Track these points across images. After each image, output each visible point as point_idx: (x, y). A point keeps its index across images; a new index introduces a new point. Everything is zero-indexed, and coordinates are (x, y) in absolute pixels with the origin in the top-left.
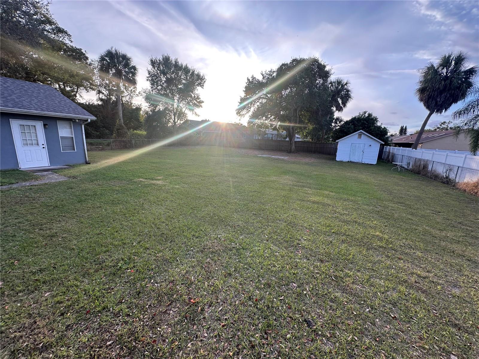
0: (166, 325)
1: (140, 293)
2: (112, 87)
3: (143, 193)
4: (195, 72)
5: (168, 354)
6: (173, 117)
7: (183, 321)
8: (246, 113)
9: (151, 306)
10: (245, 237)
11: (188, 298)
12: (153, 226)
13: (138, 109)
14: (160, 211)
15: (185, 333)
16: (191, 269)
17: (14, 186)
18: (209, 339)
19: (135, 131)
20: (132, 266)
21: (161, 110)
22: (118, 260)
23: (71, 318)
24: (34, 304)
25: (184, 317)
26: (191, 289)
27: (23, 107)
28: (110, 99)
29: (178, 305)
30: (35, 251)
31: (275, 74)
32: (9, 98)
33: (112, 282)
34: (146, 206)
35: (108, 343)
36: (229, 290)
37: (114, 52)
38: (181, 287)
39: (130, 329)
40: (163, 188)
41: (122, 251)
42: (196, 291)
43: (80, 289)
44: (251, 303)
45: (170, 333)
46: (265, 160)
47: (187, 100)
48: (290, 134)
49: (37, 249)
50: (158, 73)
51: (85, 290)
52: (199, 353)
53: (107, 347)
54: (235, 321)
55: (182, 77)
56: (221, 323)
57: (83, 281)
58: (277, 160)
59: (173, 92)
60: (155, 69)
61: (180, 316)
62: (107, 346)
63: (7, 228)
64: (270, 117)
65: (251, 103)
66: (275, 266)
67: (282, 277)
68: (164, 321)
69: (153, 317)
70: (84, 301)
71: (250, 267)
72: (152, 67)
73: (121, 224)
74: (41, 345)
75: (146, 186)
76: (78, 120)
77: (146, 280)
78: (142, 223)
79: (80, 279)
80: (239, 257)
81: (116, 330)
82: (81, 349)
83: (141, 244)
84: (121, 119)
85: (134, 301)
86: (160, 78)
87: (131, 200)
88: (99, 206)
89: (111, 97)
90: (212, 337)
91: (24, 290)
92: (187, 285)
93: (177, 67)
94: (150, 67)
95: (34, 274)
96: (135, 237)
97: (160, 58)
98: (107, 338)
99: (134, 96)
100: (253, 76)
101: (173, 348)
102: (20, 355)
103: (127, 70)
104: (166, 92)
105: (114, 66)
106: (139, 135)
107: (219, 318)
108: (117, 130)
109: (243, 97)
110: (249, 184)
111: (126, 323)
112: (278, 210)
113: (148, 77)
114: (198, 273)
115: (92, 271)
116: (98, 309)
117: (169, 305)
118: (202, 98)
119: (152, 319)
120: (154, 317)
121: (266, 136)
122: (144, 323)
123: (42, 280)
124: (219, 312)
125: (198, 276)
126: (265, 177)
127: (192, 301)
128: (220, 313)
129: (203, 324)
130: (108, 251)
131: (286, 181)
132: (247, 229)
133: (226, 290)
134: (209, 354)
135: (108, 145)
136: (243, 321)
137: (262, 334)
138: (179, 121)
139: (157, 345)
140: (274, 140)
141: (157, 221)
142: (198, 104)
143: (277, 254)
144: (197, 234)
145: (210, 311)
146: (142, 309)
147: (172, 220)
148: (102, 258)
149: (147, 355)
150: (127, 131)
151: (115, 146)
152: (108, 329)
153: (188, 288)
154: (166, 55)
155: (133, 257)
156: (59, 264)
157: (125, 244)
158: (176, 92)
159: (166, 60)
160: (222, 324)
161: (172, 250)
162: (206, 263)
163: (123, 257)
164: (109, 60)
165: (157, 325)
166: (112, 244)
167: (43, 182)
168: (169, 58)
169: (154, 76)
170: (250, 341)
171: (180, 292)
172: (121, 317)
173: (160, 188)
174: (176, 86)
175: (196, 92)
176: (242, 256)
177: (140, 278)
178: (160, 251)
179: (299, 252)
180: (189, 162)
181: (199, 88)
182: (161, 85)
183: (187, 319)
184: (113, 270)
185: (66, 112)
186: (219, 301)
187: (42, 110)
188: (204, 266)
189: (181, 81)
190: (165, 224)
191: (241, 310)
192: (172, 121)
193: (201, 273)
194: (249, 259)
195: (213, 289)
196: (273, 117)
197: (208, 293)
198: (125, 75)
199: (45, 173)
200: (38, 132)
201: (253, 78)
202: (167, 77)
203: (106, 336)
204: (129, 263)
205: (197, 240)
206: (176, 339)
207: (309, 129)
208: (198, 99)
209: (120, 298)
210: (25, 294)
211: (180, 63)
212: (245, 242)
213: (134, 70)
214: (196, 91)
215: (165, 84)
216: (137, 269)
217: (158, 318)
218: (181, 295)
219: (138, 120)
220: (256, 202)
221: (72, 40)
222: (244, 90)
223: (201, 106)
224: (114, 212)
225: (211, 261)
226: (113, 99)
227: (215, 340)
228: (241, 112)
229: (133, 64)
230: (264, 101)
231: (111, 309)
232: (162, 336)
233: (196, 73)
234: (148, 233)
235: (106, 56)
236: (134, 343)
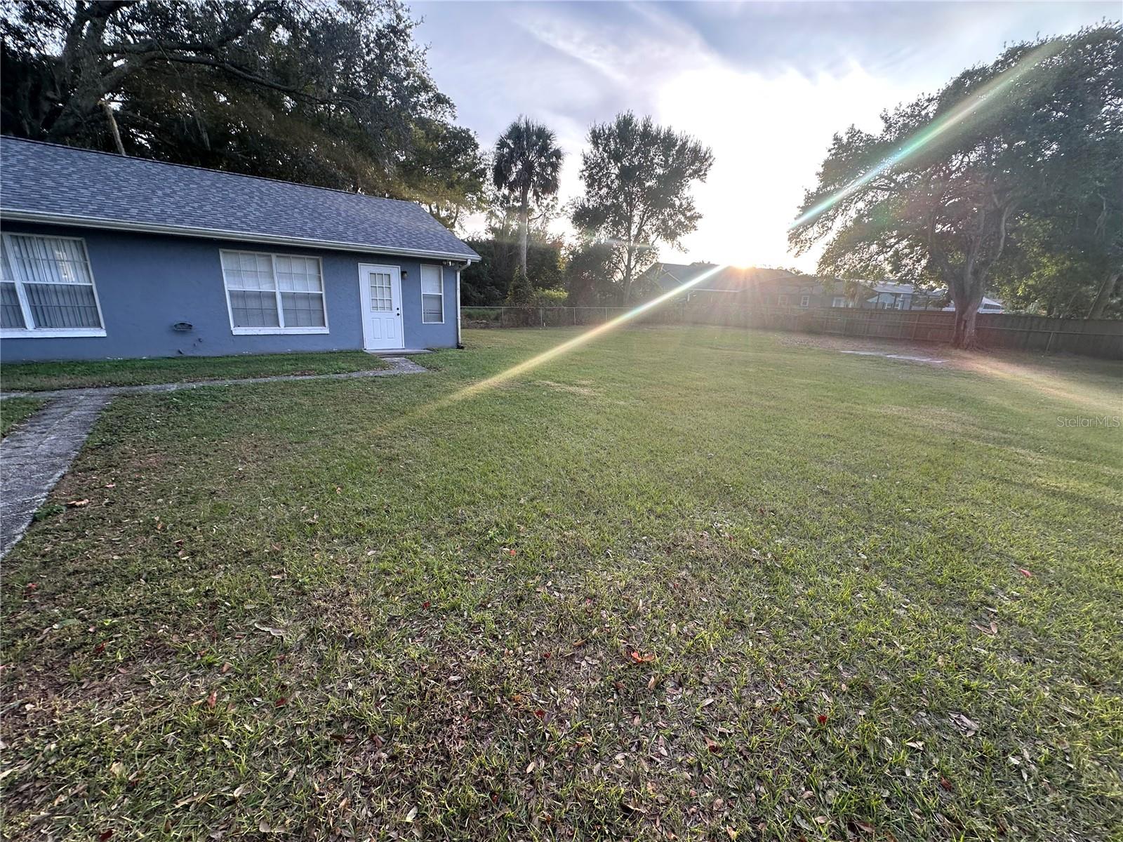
0: (569, 688)
1: (522, 599)
2: (514, 201)
3: (551, 407)
4: (689, 143)
5: (567, 755)
6: (626, 256)
7: (608, 693)
8: (817, 235)
9: (541, 634)
10: (793, 543)
11: (625, 645)
12: (562, 473)
13: (557, 244)
14: (579, 446)
15: (612, 725)
16: (638, 583)
17: (354, 375)
18: (670, 765)
19: (547, 291)
20: (513, 542)
21: (603, 241)
22: (489, 525)
23: (399, 606)
24: (351, 562)
25: (613, 686)
26: (633, 627)
27: (377, 241)
28: (510, 226)
29: (601, 654)
30: (366, 477)
31: (932, 108)
32: (360, 227)
33: (473, 563)
34: (553, 433)
35: (453, 678)
36: (736, 662)
37: (523, 126)
38: (610, 617)
39: (494, 667)
40: (591, 402)
41: (498, 510)
42: (647, 636)
43: (420, 559)
44: (803, 721)
45: (577, 710)
46: (867, 362)
47: (663, 214)
48: (963, 290)
49: (368, 476)
50: (603, 160)
51: (427, 564)
52: (643, 789)
53: (449, 684)
54: (748, 749)
55: (655, 161)
56: (708, 740)
57: (426, 547)
58: (906, 364)
59: (632, 199)
60: (598, 150)
61: (602, 680)
62: (449, 682)
63: (336, 436)
64: (896, 244)
65: (837, 207)
66: (891, 645)
67: (917, 682)
68: (566, 678)
69: (542, 660)
70: (422, 583)
71: (805, 624)
72: (592, 146)
73: (502, 460)
74: (350, 635)
75: (555, 396)
76: (452, 261)
77: (538, 578)
78: (542, 464)
79: (422, 541)
80: (771, 588)
81: (468, 658)
82: (407, 668)
83: (535, 503)
84: (523, 268)
85: (510, 612)
86: (607, 169)
87: (525, 417)
88: (468, 420)
89: (510, 222)
90: (680, 764)
91: (342, 536)
92: (626, 616)
93: (648, 137)
94: (588, 148)
95: (358, 513)
96: (525, 489)
97: (611, 122)
98: (451, 666)
99: (552, 217)
100: (852, 129)
101: (579, 747)
102: (320, 640)
103: (543, 160)
104: (618, 200)
105: (521, 155)
106: (553, 300)
107: (705, 724)
108: (515, 288)
109: (814, 190)
110: (812, 416)
111: (490, 651)
112: (907, 493)
113: (583, 171)
114: (655, 597)
115: (442, 533)
116: (443, 605)
117: (579, 646)
118: (698, 208)
119: (540, 663)
120: (544, 660)
121: (874, 300)
122: (523, 666)
123: (367, 527)
124: (702, 709)
125: (654, 604)
126: (864, 404)
127: (635, 655)
128: (707, 712)
129: (658, 721)
130: (473, 503)
131: (939, 422)
132: (800, 523)
133: (729, 662)
134: (667, 803)
135: (497, 319)
136: (775, 760)
137: (838, 822)
138: (638, 266)
139: (546, 724)
140: (902, 310)
141: (571, 466)
142: (687, 222)
143: (902, 612)
144: (659, 509)
145: (680, 697)
146: (523, 635)
147: (604, 468)
148: (462, 514)
149: (521, 736)
150: (531, 289)
151: (509, 320)
152: (456, 650)
153: (627, 623)
154: (625, 113)
155: (516, 524)
156: (394, 507)
157: (505, 496)
158: (639, 198)
159: (625, 124)
160: (710, 743)
161: (598, 531)
162: (678, 579)
163: (499, 520)
164: (514, 143)
165: (550, 679)
166: (481, 491)
167: (392, 372)
168: (631, 117)
169: (595, 167)
170: (794, 825)
171: (607, 626)
172: (481, 636)
173: (584, 403)
174: (641, 184)
175: (686, 193)
176: (780, 588)
177: (525, 570)
178: (572, 527)
179: (989, 628)
180: (652, 356)
181: (694, 183)
182: (607, 186)
183: (618, 694)
184: (478, 540)
185: (435, 247)
186: (706, 680)
187: (401, 245)
188: (671, 585)
189: (653, 170)
190: (587, 474)
191: (770, 727)
192: (622, 266)
193: (662, 599)
194: (802, 602)
195: (693, 645)
196: (905, 243)
197: (677, 650)
198: (538, 174)
199: (396, 359)
200: (392, 286)
201: (853, 133)
202: (622, 165)
203: (451, 662)
204: (508, 536)
205: (658, 522)
206: (589, 729)
207: (1040, 276)
208: (690, 210)
209: (484, 597)
210: (343, 544)
211: (654, 127)
212: (792, 556)
213: (557, 159)
214: (686, 190)
215: (617, 182)
216: (523, 552)
217: (553, 665)
218: (609, 633)
219: (554, 268)
220: (831, 463)
221: (456, 114)
222: (821, 170)
223: (694, 227)
224: (492, 436)
225: (690, 578)
226: (514, 227)
227: (688, 775)
228: (804, 234)
229: (555, 144)
230: (882, 196)
231: (466, 613)
232: (558, 708)
233: (690, 145)
234: (551, 485)
235: (509, 137)
236: (499, 699)
